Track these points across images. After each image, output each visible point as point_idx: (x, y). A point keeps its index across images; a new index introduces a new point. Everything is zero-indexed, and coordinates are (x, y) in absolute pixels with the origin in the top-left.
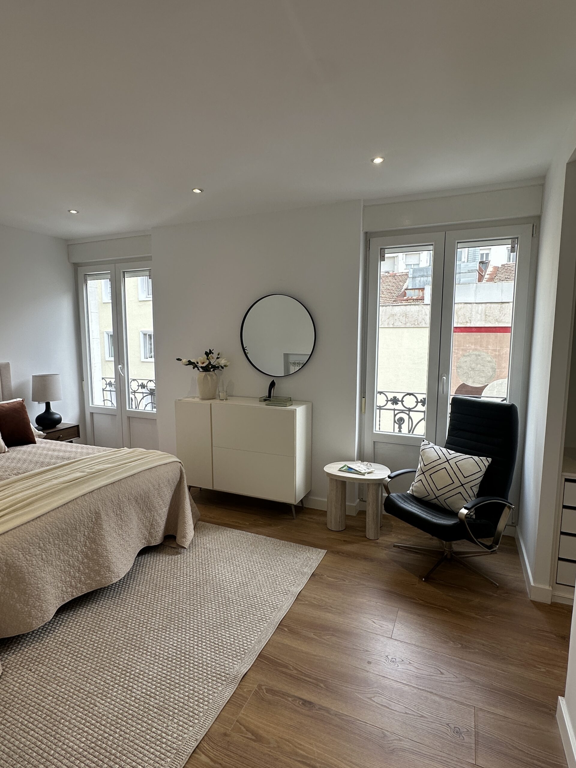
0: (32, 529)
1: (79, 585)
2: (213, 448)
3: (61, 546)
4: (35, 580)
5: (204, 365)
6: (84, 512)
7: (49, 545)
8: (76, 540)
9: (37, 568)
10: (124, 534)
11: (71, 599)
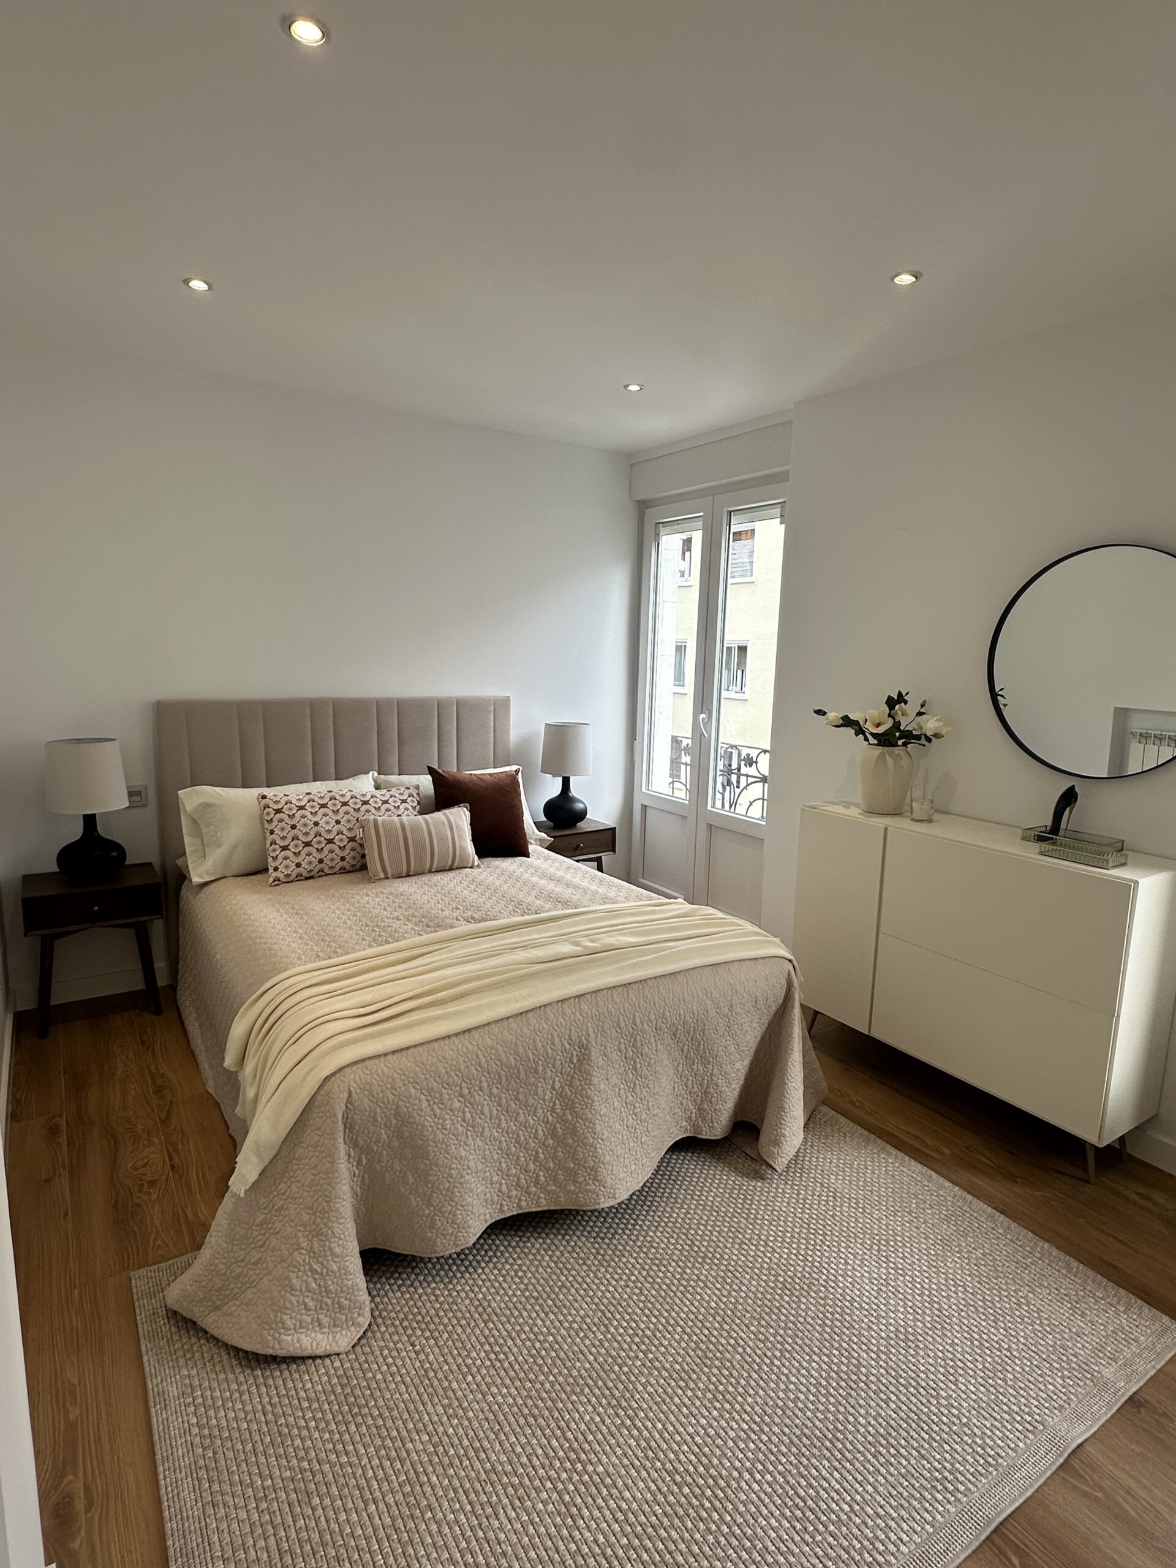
0: (451, 1052)
1: (535, 1189)
2: (881, 936)
3: (504, 1100)
4: (446, 1158)
5: (880, 730)
6: (557, 1040)
7: (479, 1095)
8: (536, 1094)
9: (452, 1136)
10: (637, 1105)
11: (515, 1213)
